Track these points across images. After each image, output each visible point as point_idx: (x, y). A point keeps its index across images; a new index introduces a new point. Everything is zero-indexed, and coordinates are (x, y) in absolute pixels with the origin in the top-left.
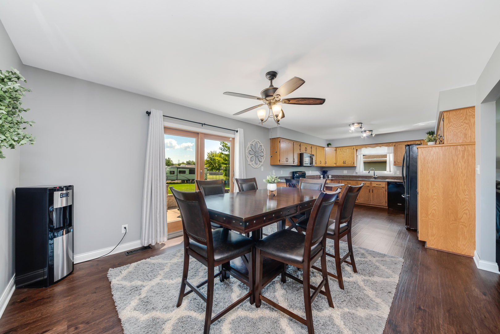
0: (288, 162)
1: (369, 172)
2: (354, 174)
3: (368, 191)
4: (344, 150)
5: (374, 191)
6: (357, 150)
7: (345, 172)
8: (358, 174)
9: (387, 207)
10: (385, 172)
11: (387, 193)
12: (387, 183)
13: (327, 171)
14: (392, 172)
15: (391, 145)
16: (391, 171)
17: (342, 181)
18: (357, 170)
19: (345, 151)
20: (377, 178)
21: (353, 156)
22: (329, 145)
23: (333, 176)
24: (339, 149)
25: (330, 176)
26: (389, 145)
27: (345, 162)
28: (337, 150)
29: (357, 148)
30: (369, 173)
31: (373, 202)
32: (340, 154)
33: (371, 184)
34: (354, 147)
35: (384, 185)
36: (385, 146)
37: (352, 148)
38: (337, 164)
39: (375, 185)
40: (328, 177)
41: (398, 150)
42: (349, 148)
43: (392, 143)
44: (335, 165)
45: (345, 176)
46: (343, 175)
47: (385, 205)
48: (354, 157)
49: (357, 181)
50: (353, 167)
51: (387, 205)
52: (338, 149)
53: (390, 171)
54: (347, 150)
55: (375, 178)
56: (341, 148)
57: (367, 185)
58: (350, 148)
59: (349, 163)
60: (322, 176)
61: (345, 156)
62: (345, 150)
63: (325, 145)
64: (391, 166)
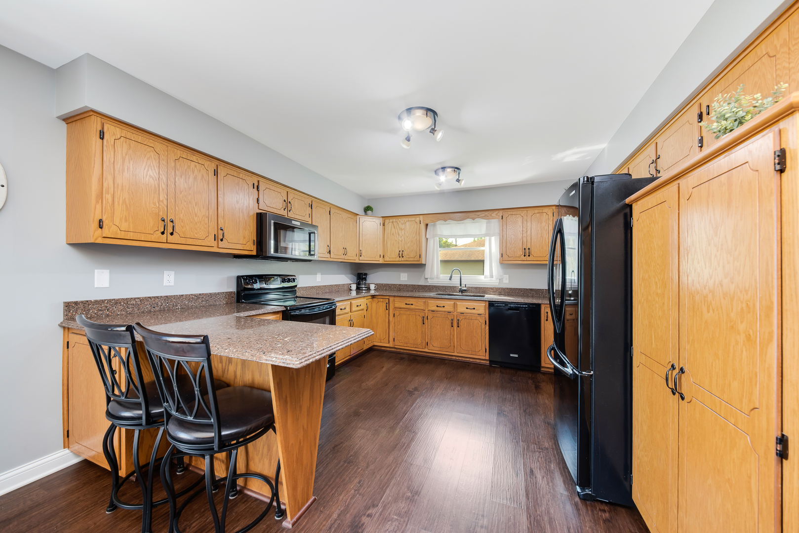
0: (174, 239)
1: (451, 277)
2: (422, 283)
3: (450, 324)
4: (400, 224)
5: (461, 324)
6: (427, 225)
7: (404, 278)
8: (430, 282)
9: (488, 362)
10: (482, 277)
11: (487, 328)
12: (487, 303)
13: (366, 274)
14: (494, 279)
15: (494, 214)
16: (494, 275)
17: (394, 300)
18: (428, 272)
19: (403, 227)
20: (465, 290)
21: (418, 239)
22: (367, 209)
23: (379, 287)
24: (391, 221)
25: (372, 287)
26: (491, 215)
27: (402, 254)
28: (386, 224)
29: (429, 220)
30: (450, 279)
31: (460, 352)
32: (393, 234)
33: (455, 306)
34: (421, 217)
35: (482, 309)
36: (483, 218)
37: (418, 220)
38: (387, 259)
39: (463, 310)
40: (369, 289)
41: (508, 227)
42: (410, 219)
43: (497, 212)
44: (381, 261)
45: (402, 285)
46: (400, 285)
47: (484, 358)
48: (420, 242)
49: (427, 300)
50: (419, 266)
51: (487, 358)
52: (387, 221)
53: (492, 276)
54: (407, 224)
55: (462, 291)
56: (394, 220)
57: (447, 309)
58: (413, 219)
59: (409, 258)
60: (354, 287)
61: (403, 238)
62: (402, 224)
63: (360, 211)
64: (493, 265)
